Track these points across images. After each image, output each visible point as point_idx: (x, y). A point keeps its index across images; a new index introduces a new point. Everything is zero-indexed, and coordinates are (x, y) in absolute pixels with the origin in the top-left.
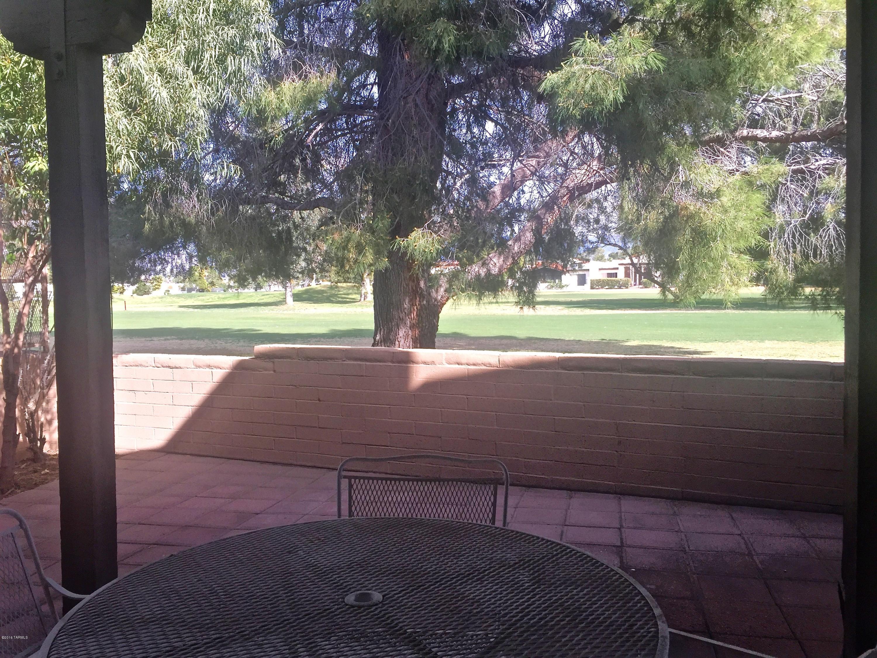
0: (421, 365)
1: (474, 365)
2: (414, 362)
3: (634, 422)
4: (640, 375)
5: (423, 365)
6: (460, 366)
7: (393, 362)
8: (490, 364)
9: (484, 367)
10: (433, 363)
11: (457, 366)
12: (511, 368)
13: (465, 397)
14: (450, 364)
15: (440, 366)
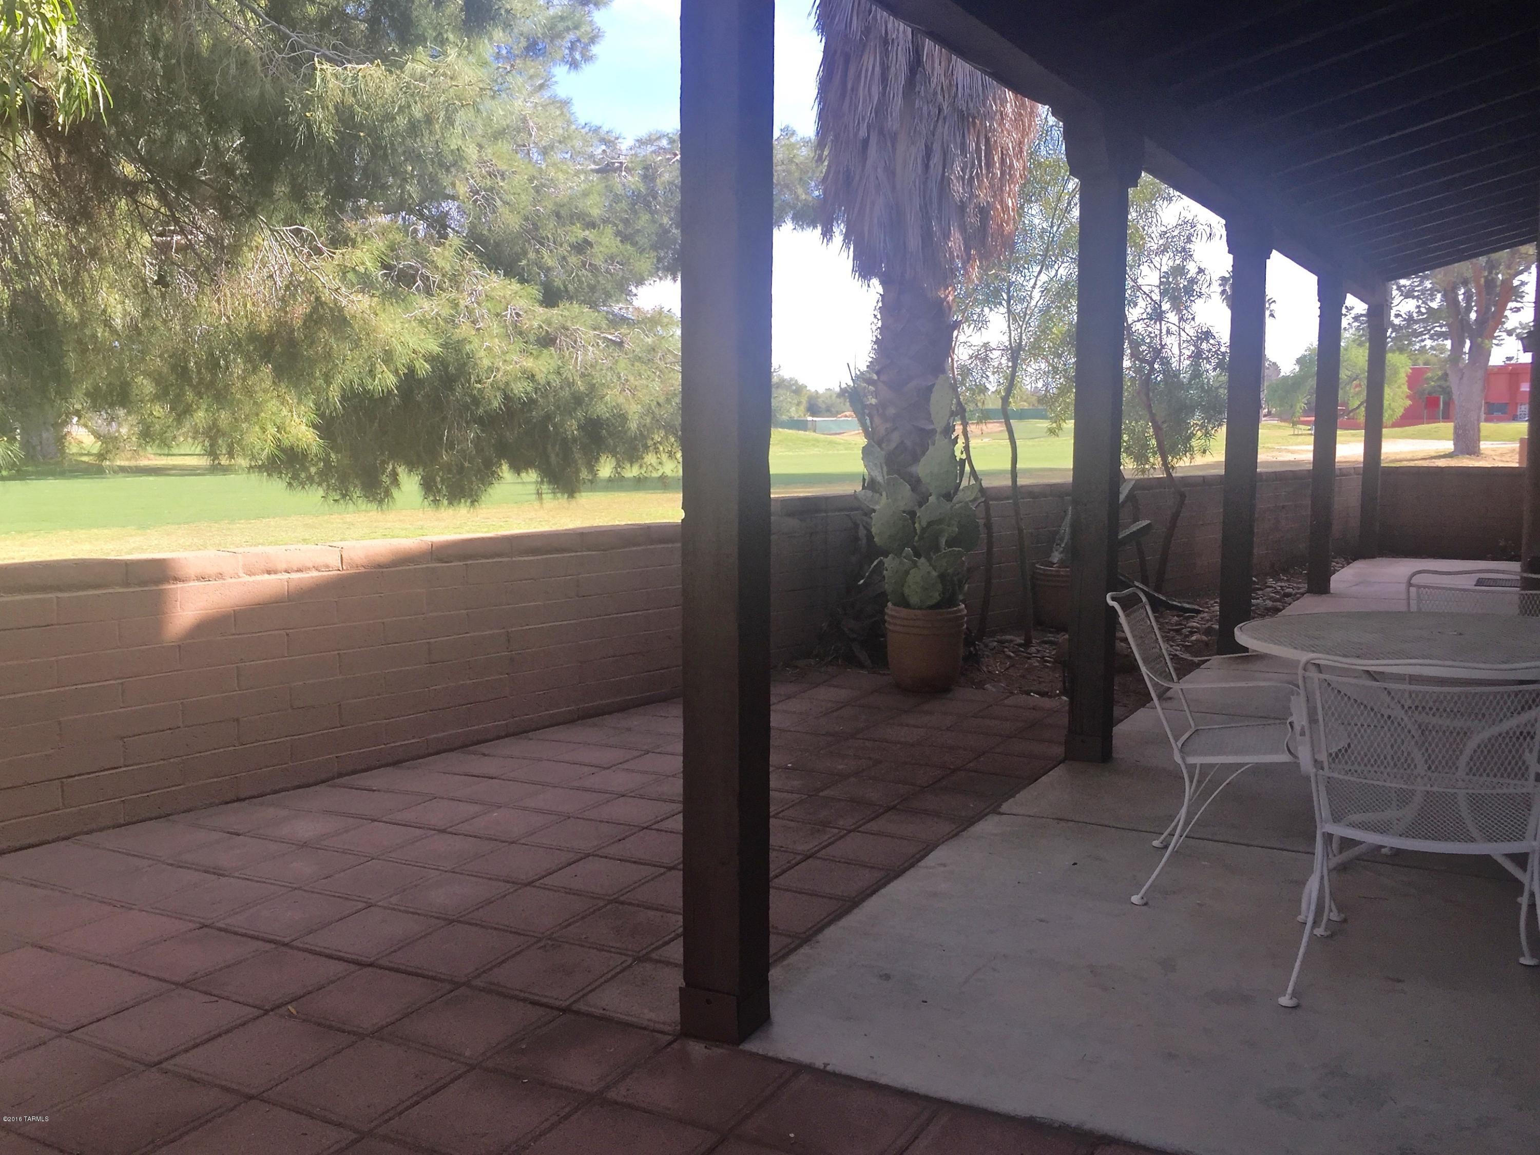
0: (191, 584)
1: (299, 570)
2: (176, 579)
3: (527, 627)
4: (532, 558)
5: (197, 583)
6: (273, 577)
7: (127, 584)
8: (327, 566)
9: (315, 574)
10: (220, 576)
11: (267, 577)
12: (363, 570)
13: (282, 632)
14: (251, 574)
15: (233, 580)
